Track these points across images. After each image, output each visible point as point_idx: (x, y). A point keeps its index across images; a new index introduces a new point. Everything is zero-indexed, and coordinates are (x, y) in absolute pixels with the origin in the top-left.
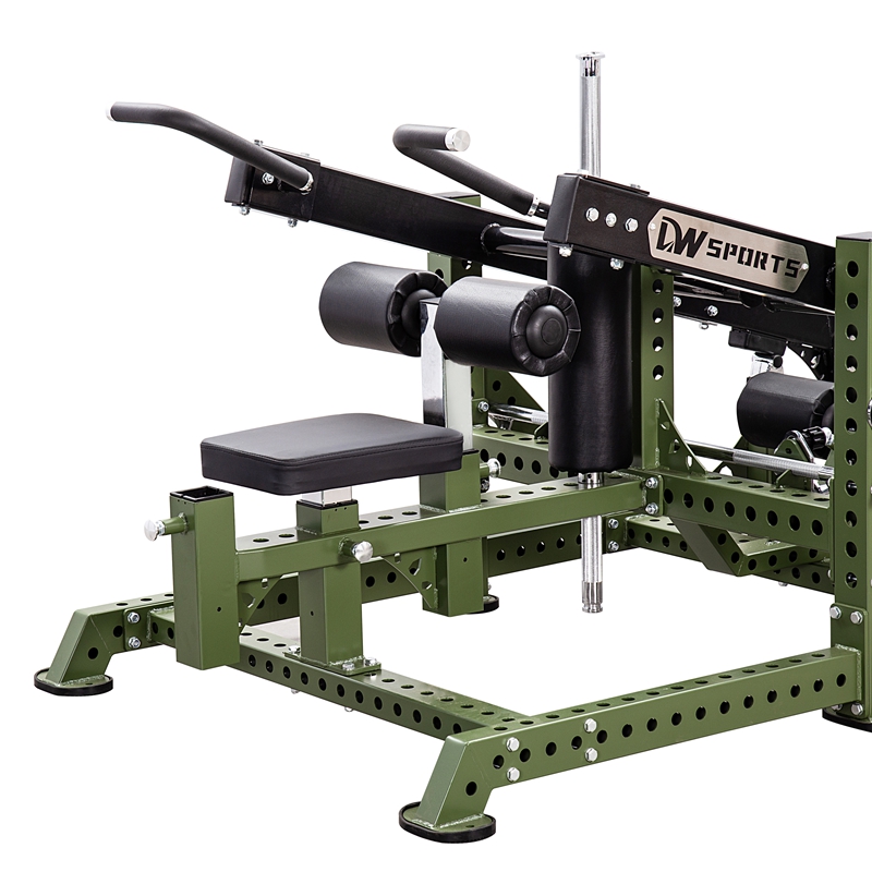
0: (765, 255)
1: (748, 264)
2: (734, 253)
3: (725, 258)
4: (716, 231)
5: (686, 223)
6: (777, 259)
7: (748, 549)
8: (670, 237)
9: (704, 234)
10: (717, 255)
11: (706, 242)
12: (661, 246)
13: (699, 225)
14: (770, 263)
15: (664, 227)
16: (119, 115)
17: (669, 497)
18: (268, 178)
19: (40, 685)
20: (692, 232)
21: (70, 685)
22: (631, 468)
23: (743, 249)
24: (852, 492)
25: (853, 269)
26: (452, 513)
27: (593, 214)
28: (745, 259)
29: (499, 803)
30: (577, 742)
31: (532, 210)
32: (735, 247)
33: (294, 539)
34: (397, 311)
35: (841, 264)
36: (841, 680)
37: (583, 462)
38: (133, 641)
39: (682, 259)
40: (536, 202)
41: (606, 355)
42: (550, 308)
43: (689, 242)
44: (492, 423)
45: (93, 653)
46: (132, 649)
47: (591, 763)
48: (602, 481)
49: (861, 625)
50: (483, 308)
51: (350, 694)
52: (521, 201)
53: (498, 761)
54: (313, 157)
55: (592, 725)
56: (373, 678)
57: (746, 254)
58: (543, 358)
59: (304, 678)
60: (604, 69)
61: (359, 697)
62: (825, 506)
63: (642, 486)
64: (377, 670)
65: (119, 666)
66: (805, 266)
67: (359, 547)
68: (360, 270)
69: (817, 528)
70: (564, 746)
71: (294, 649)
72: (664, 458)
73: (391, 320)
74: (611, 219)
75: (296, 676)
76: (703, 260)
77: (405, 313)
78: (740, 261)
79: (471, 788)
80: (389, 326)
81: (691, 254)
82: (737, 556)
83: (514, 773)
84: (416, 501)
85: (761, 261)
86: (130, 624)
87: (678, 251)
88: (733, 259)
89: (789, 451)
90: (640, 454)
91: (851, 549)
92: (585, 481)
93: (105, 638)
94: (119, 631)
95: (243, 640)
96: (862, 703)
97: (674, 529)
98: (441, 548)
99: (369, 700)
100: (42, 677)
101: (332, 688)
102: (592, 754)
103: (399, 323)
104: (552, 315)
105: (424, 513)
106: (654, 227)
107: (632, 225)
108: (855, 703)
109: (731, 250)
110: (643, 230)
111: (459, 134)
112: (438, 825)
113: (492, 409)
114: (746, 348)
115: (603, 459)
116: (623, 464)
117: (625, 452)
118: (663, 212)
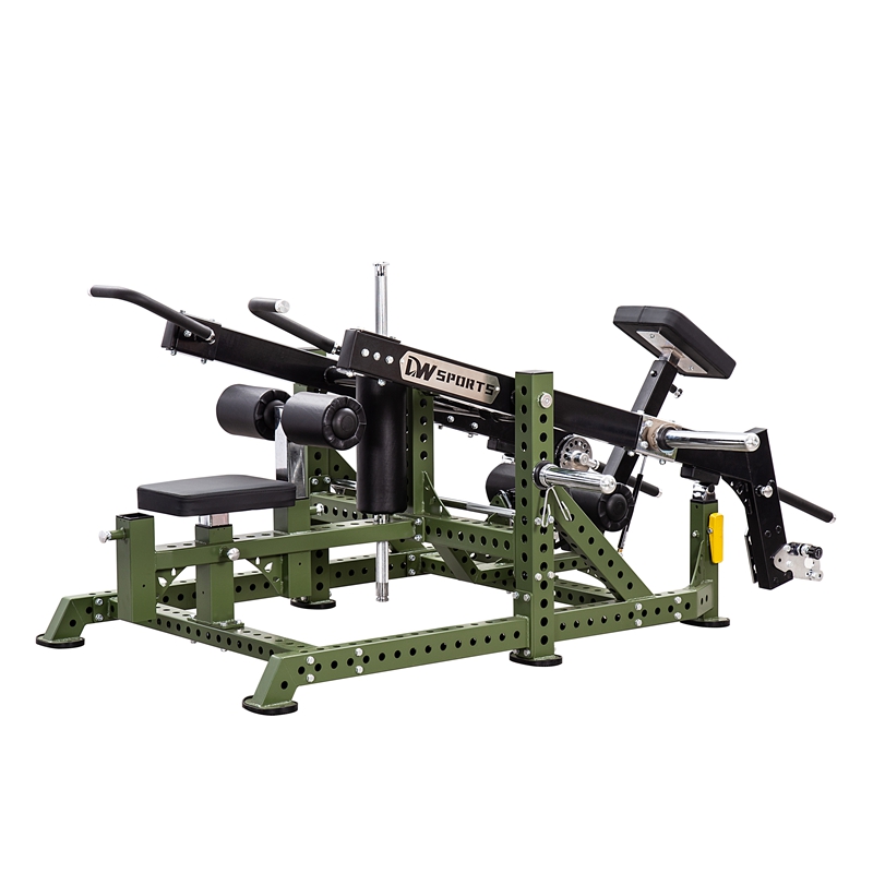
0: (473, 381)
1: (462, 385)
2: (453, 379)
3: (448, 381)
4: (441, 366)
5: (423, 360)
6: (481, 384)
7: (482, 567)
8: (414, 367)
9: (434, 367)
10: (443, 380)
11: (436, 371)
12: (408, 373)
13: (432, 362)
14: (476, 386)
15: (410, 362)
16: (96, 293)
17: (428, 530)
18: (188, 333)
19: (39, 642)
20: (427, 365)
21: (58, 642)
22: (405, 513)
23: (459, 377)
24: (525, 523)
25: (524, 390)
26: (291, 535)
27: (366, 353)
28: (460, 383)
29: (301, 694)
30: (350, 662)
31: (334, 351)
32: (454, 376)
33: (194, 546)
34: (261, 412)
35: (518, 388)
36: (517, 635)
37: (376, 508)
38: (98, 617)
39: (421, 381)
40: (336, 346)
41: (390, 443)
42: (347, 410)
43: (426, 371)
44: (332, 491)
45: (73, 623)
46: (98, 621)
47: (359, 675)
48: (388, 520)
49: (529, 602)
50: (308, 409)
51: (224, 640)
52: (326, 345)
53: (301, 670)
54: (217, 322)
55: (359, 652)
56: (239, 631)
57: (461, 380)
58: (343, 439)
59: (198, 633)
60: (388, 272)
61: (229, 641)
62: (511, 532)
63: (413, 524)
64: (242, 626)
65: (90, 632)
66: (498, 389)
67: (231, 551)
68: (241, 388)
69: (507, 545)
70: (342, 663)
71: (193, 616)
72: (428, 509)
73: (257, 417)
74: (377, 356)
75: (193, 632)
76: (433, 382)
77: (266, 414)
78: (457, 384)
79: (284, 685)
80: (256, 421)
81: (427, 378)
82: (474, 570)
83: (311, 677)
84: (272, 529)
85: (470, 384)
86: (97, 606)
87: (419, 376)
88: (453, 383)
89: (497, 502)
90: (412, 505)
91: (525, 557)
92: (378, 521)
93: (80, 614)
94: (89, 610)
95: (158, 611)
96: (529, 649)
97: (441, 559)
98: (285, 556)
99: (234, 643)
100: (40, 638)
101: (214, 637)
102: (360, 669)
103: (262, 419)
104: (348, 413)
105: (275, 535)
106: (403, 362)
107: (390, 360)
108: (525, 649)
109: (451, 377)
110: (397, 363)
111: (283, 303)
112: (263, 705)
113: (333, 482)
114: (497, 450)
115: (388, 505)
116: (400, 510)
117: (402, 502)
118: (409, 353)
